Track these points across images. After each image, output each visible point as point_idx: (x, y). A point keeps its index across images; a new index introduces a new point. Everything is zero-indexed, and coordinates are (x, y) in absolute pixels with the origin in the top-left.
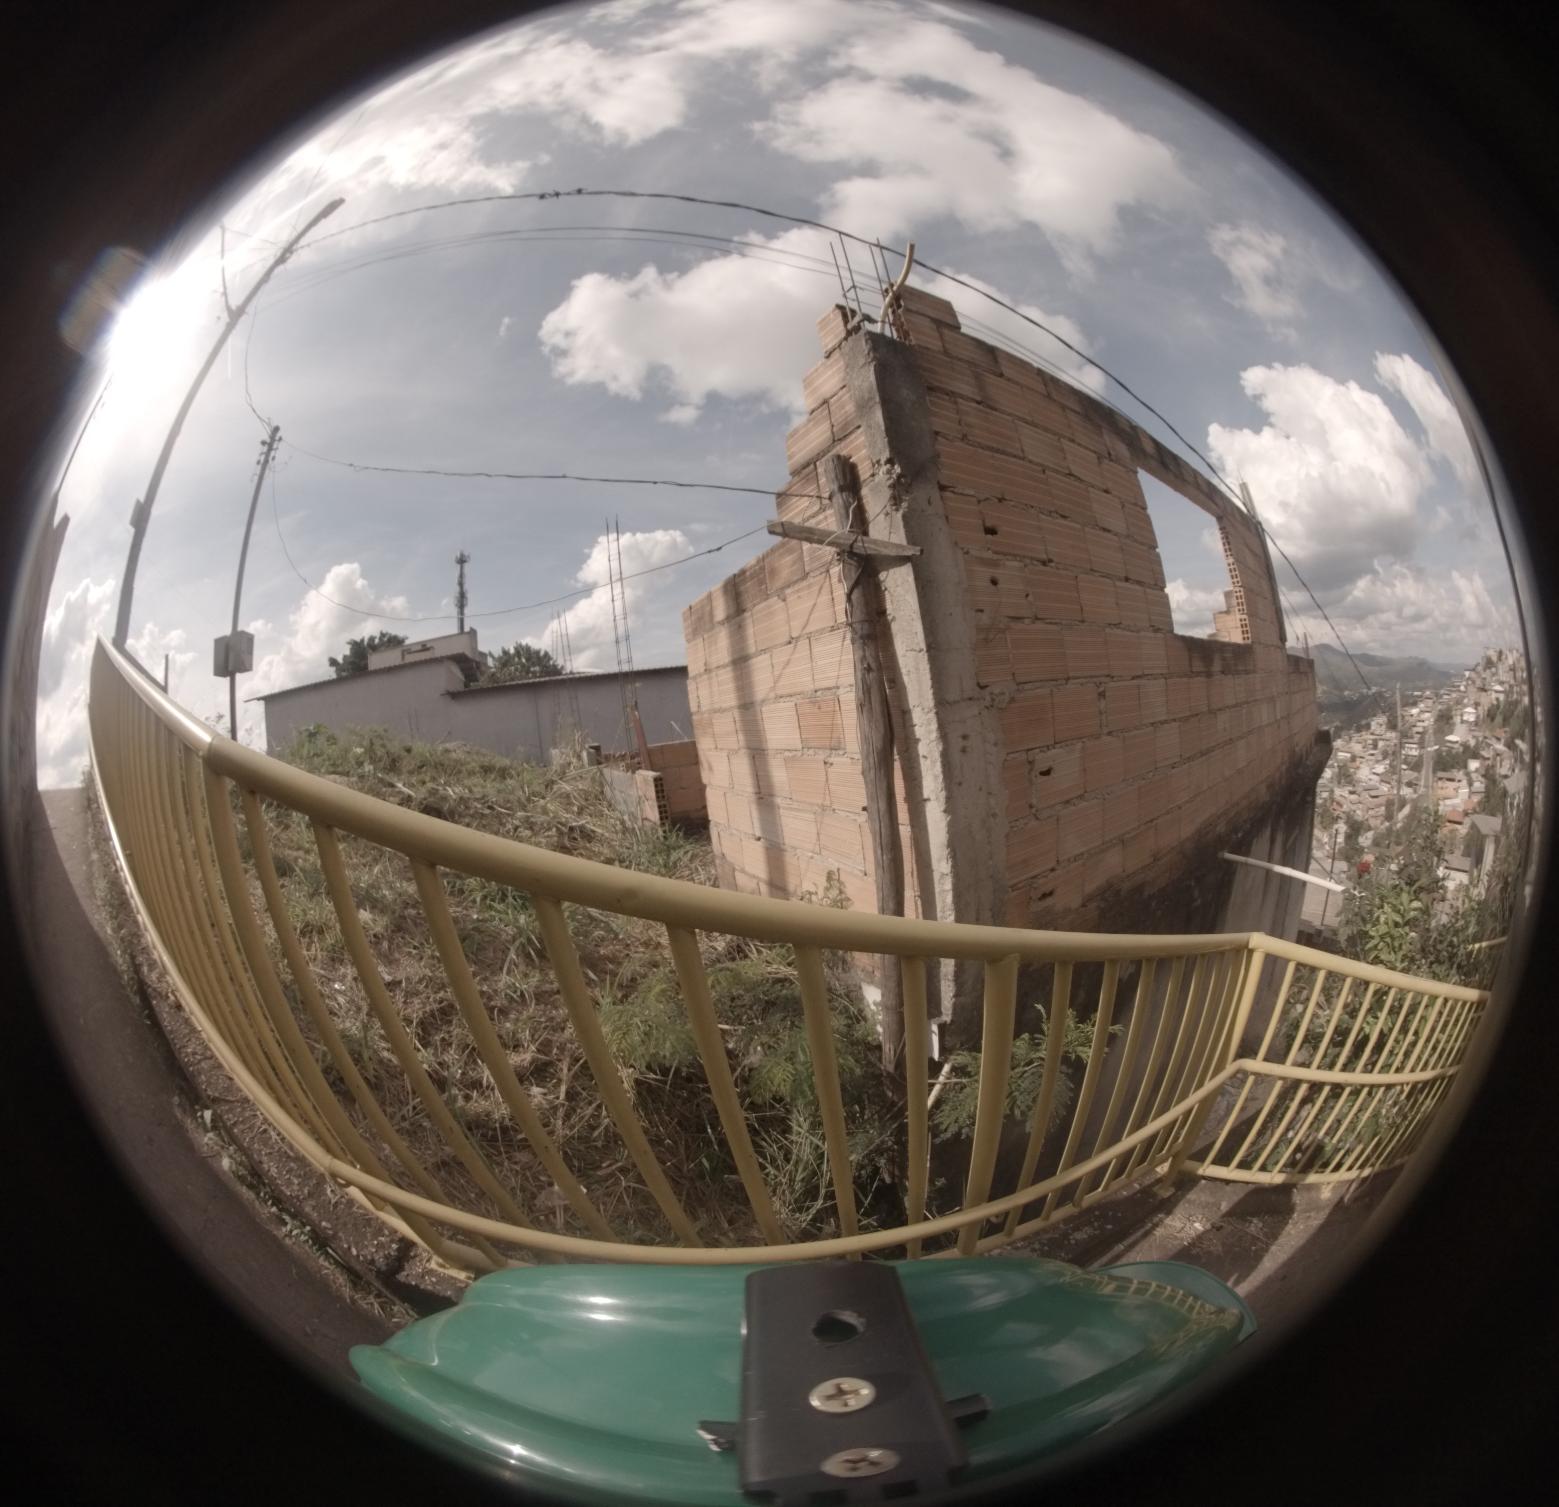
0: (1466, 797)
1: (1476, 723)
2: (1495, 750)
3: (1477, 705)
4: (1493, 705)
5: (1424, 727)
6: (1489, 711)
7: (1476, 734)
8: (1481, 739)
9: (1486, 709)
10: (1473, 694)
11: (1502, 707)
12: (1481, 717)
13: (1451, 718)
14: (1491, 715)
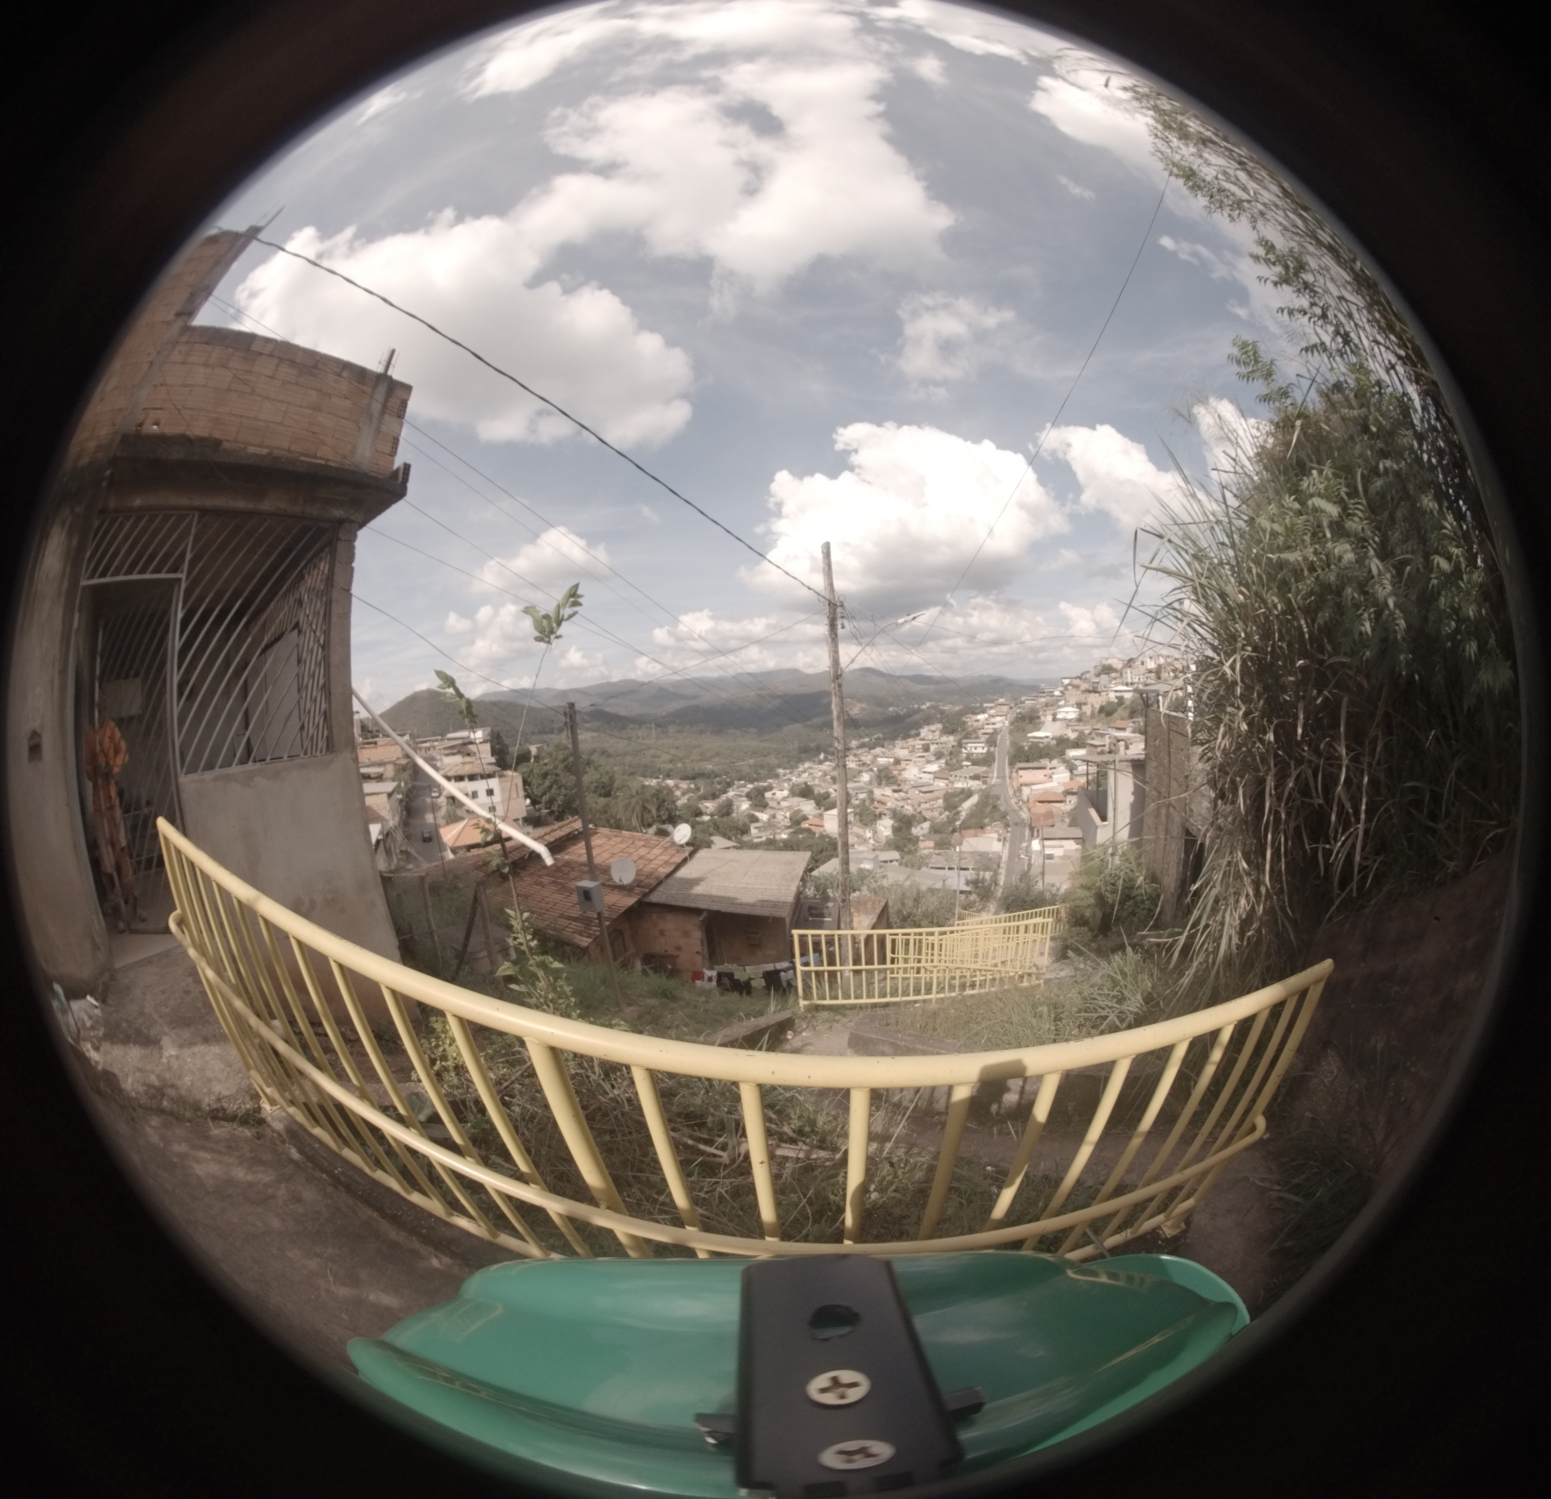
0: (1067, 780)
1: (1079, 720)
2: (1116, 737)
3: (1079, 705)
4: (1110, 703)
5: (995, 730)
6: (1102, 709)
7: (1080, 728)
8: (1087, 732)
9: (1097, 707)
10: (1074, 696)
11: (1127, 703)
12: (1089, 713)
13: (1038, 718)
14: (1107, 711)
